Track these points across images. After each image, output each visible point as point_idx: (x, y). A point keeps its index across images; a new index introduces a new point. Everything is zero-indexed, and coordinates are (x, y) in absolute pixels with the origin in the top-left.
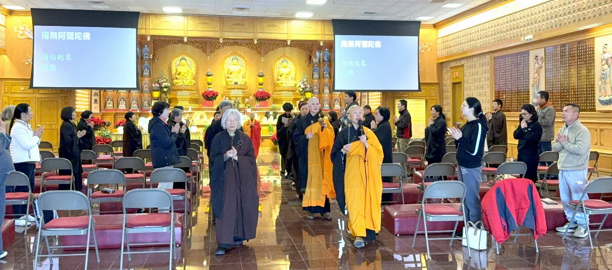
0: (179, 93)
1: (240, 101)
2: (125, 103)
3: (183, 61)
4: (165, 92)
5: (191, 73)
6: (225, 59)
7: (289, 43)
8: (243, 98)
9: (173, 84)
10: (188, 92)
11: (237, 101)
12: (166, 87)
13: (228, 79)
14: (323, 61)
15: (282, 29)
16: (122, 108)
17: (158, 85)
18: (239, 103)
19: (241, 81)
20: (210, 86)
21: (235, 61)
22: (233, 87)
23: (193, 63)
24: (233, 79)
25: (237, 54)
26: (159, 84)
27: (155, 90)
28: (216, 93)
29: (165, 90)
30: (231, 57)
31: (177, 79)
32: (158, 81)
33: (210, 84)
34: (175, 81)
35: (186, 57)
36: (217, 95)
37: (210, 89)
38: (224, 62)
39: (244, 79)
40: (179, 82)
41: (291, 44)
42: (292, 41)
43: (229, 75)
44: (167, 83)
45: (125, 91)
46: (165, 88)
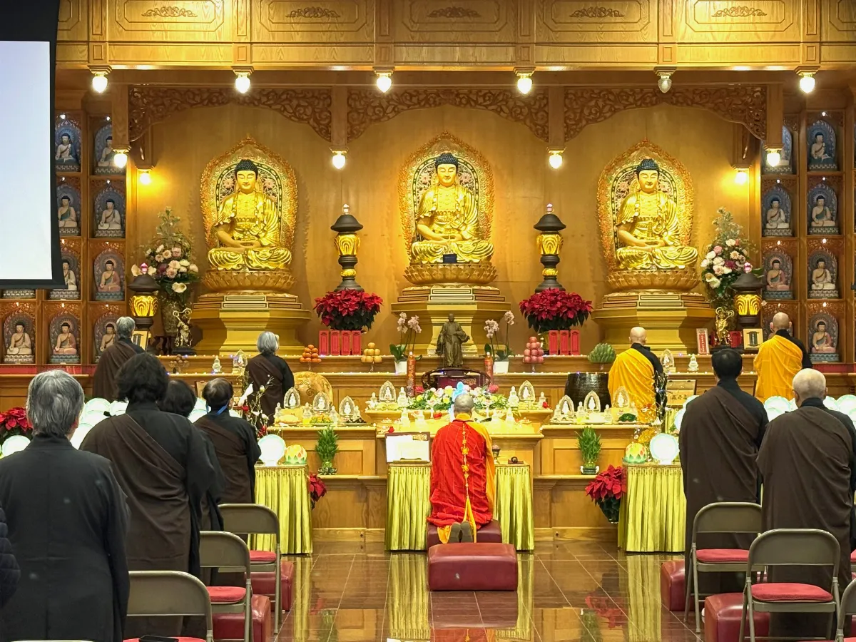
0: (230, 300)
1: (467, 330)
2: (28, 342)
3: (246, 176)
4: (177, 297)
5: (274, 223)
6: (409, 162)
7: (665, 84)
8: (479, 319)
9: (206, 267)
10: (262, 294)
11: (451, 329)
12: (181, 277)
13: (417, 244)
14: (810, 160)
15: (637, 27)
16: (18, 361)
17: (152, 271)
18: (462, 339)
19: (467, 251)
20: (349, 272)
21: (447, 170)
22: (439, 276)
23: (285, 181)
24: (438, 241)
25: (456, 140)
26: (157, 265)
27: (139, 292)
28: (373, 298)
29: (179, 288)
30: (431, 158)
31: (222, 244)
32: (153, 254)
33: (351, 264)
34: (214, 253)
35: (256, 161)
36: (376, 308)
37: (350, 286)
38: (403, 176)
39: (484, 244)
40: (229, 258)
41: (672, 91)
42: (679, 75)
43: (423, 228)
44: (185, 262)
45: (27, 293)
46: (177, 280)
